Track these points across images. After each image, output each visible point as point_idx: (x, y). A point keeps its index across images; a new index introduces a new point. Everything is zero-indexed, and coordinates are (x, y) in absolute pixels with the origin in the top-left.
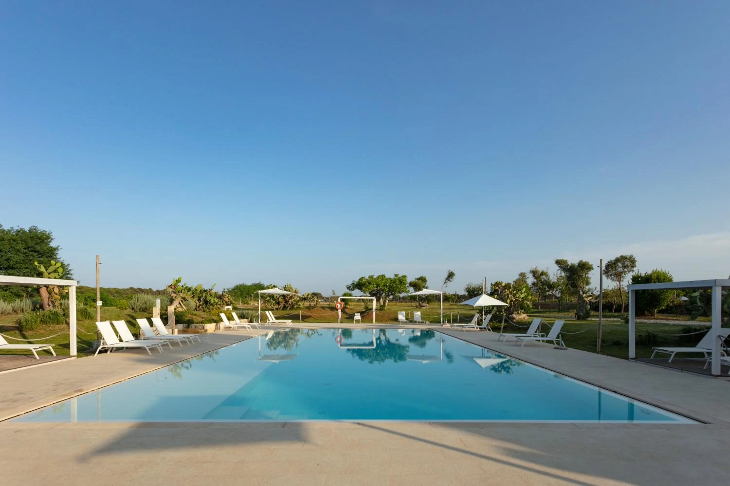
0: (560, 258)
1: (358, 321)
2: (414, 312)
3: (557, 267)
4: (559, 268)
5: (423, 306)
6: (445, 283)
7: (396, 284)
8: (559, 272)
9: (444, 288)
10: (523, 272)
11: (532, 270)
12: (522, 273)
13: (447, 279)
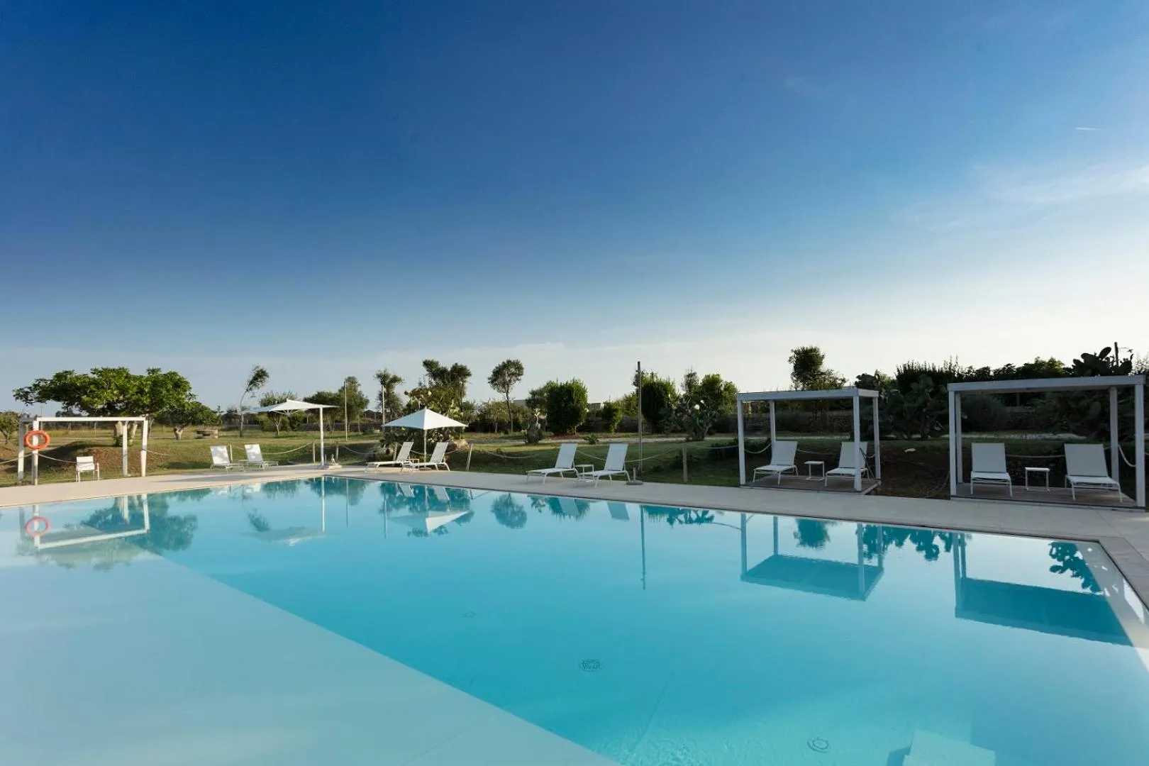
0: (430, 358)
1: (87, 475)
2: (247, 447)
3: (424, 371)
4: (428, 373)
5: (207, 433)
6: (247, 390)
7: (168, 391)
8: (427, 378)
9: (248, 398)
10: (351, 376)
11: (379, 373)
12: (349, 378)
13: (251, 383)
